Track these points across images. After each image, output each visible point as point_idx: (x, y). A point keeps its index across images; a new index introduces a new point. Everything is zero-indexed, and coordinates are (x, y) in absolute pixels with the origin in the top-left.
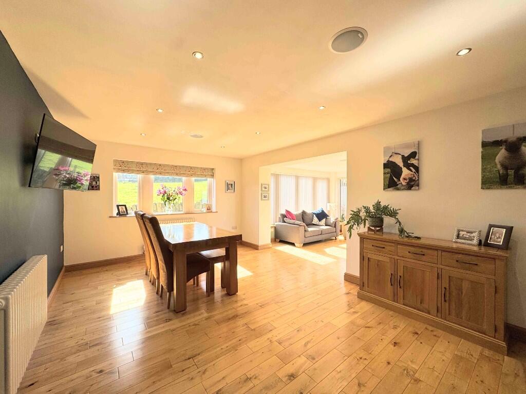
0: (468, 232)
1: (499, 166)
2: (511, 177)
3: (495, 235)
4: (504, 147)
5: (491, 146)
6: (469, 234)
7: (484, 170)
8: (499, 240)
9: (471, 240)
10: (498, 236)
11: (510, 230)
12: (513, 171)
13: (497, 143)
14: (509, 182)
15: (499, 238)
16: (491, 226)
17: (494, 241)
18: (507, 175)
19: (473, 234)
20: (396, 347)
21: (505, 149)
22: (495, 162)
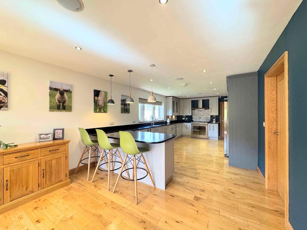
0: (46, 135)
1: (57, 101)
2: (61, 107)
3: (58, 134)
4: (58, 92)
5: (53, 90)
6: (46, 136)
7: (50, 102)
8: (60, 135)
9: (48, 139)
10: (59, 133)
11: (63, 130)
12: (62, 104)
13: (56, 90)
14: (60, 109)
15: (60, 134)
16: (55, 130)
17: (58, 136)
18: (60, 105)
19: (49, 135)
20: (41, 222)
21: (59, 93)
22: (55, 99)
